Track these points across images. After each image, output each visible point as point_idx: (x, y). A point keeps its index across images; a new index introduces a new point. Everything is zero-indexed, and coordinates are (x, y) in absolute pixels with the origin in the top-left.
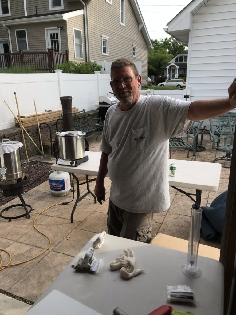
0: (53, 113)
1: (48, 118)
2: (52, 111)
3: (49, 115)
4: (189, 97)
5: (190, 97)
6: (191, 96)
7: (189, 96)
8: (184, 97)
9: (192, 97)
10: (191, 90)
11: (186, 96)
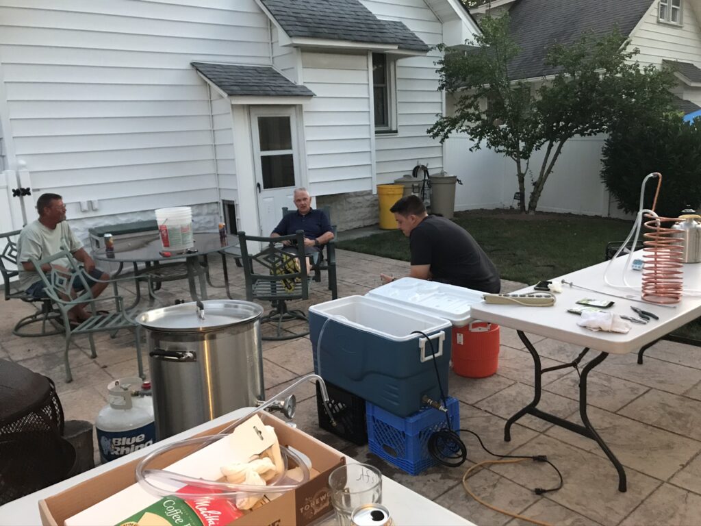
4: (29, 194)
5: (31, 191)
6: (34, 190)
7: (28, 189)
8: (14, 195)
10: (31, 173)
11: (18, 190)
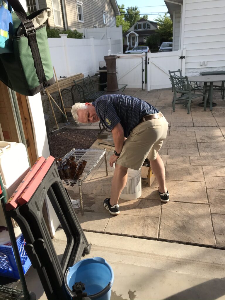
0: (67, 79)
1: (64, 84)
2: (66, 77)
3: (64, 81)
4: (184, 58)
8: (180, 58)
9: (187, 58)
10: (186, 51)
